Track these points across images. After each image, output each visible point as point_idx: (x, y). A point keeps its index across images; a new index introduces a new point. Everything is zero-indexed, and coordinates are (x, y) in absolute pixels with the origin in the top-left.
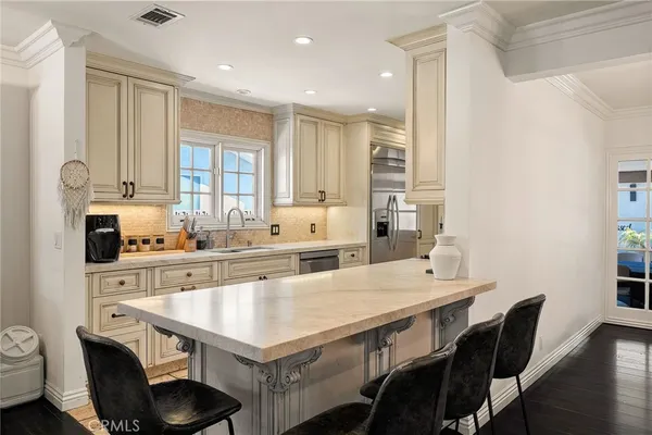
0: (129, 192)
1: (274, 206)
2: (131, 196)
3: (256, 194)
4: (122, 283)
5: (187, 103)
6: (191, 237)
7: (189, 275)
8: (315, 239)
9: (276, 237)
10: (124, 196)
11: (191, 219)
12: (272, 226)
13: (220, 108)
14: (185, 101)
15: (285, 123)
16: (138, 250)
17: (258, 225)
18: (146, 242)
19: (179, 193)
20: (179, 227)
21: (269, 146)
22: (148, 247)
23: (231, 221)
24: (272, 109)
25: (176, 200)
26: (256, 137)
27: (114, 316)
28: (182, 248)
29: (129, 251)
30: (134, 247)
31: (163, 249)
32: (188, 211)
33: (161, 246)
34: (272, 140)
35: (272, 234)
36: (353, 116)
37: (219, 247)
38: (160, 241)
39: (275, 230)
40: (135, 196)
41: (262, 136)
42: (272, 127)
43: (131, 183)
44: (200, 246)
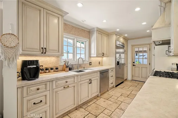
0: (44, 51)
1: (90, 57)
2: (45, 53)
3: (85, 54)
4: (38, 89)
5: (66, 25)
6: (67, 67)
7: (67, 82)
8: (100, 66)
9: (90, 66)
10: (42, 53)
11: (67, 61)
12: (90, 63)
13: (76, 28)
14: (65, 24)
15: (94, 33)
16: (49, 72)
17: (86, 62)
18: (52, 69)
19: (63, 53)
20: (63, 64)
21: (89, 40)
22: (52, 71)
23: (79, 61)
24: (90, 30)
25: (62, 55)
26: (86, 37)
27: (34, 104)
28: (64, 71)
29: (45, 73)
30: (47, 71)
31: (58, 71)
32: (66, 59)
33: (57, 70)
34: (90, 38)
35: (90, 65)
36: (111, 33)
37: (75, 69)
38: (57, 69)
39: (90, 64)
40: (47, 53)
41: (87, 37)
42: (90, 35)
43: (45, 48)
44: (70, 69)
